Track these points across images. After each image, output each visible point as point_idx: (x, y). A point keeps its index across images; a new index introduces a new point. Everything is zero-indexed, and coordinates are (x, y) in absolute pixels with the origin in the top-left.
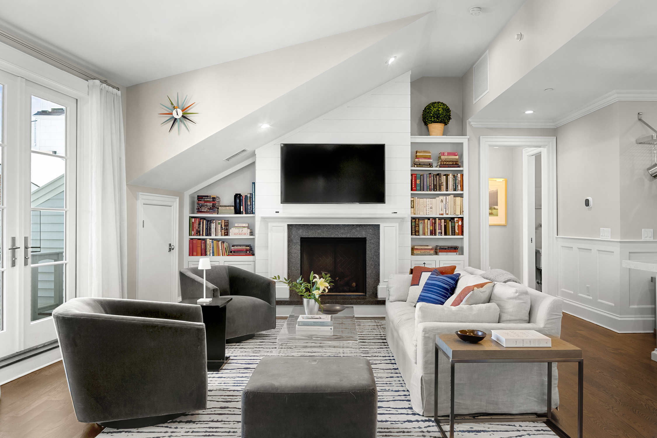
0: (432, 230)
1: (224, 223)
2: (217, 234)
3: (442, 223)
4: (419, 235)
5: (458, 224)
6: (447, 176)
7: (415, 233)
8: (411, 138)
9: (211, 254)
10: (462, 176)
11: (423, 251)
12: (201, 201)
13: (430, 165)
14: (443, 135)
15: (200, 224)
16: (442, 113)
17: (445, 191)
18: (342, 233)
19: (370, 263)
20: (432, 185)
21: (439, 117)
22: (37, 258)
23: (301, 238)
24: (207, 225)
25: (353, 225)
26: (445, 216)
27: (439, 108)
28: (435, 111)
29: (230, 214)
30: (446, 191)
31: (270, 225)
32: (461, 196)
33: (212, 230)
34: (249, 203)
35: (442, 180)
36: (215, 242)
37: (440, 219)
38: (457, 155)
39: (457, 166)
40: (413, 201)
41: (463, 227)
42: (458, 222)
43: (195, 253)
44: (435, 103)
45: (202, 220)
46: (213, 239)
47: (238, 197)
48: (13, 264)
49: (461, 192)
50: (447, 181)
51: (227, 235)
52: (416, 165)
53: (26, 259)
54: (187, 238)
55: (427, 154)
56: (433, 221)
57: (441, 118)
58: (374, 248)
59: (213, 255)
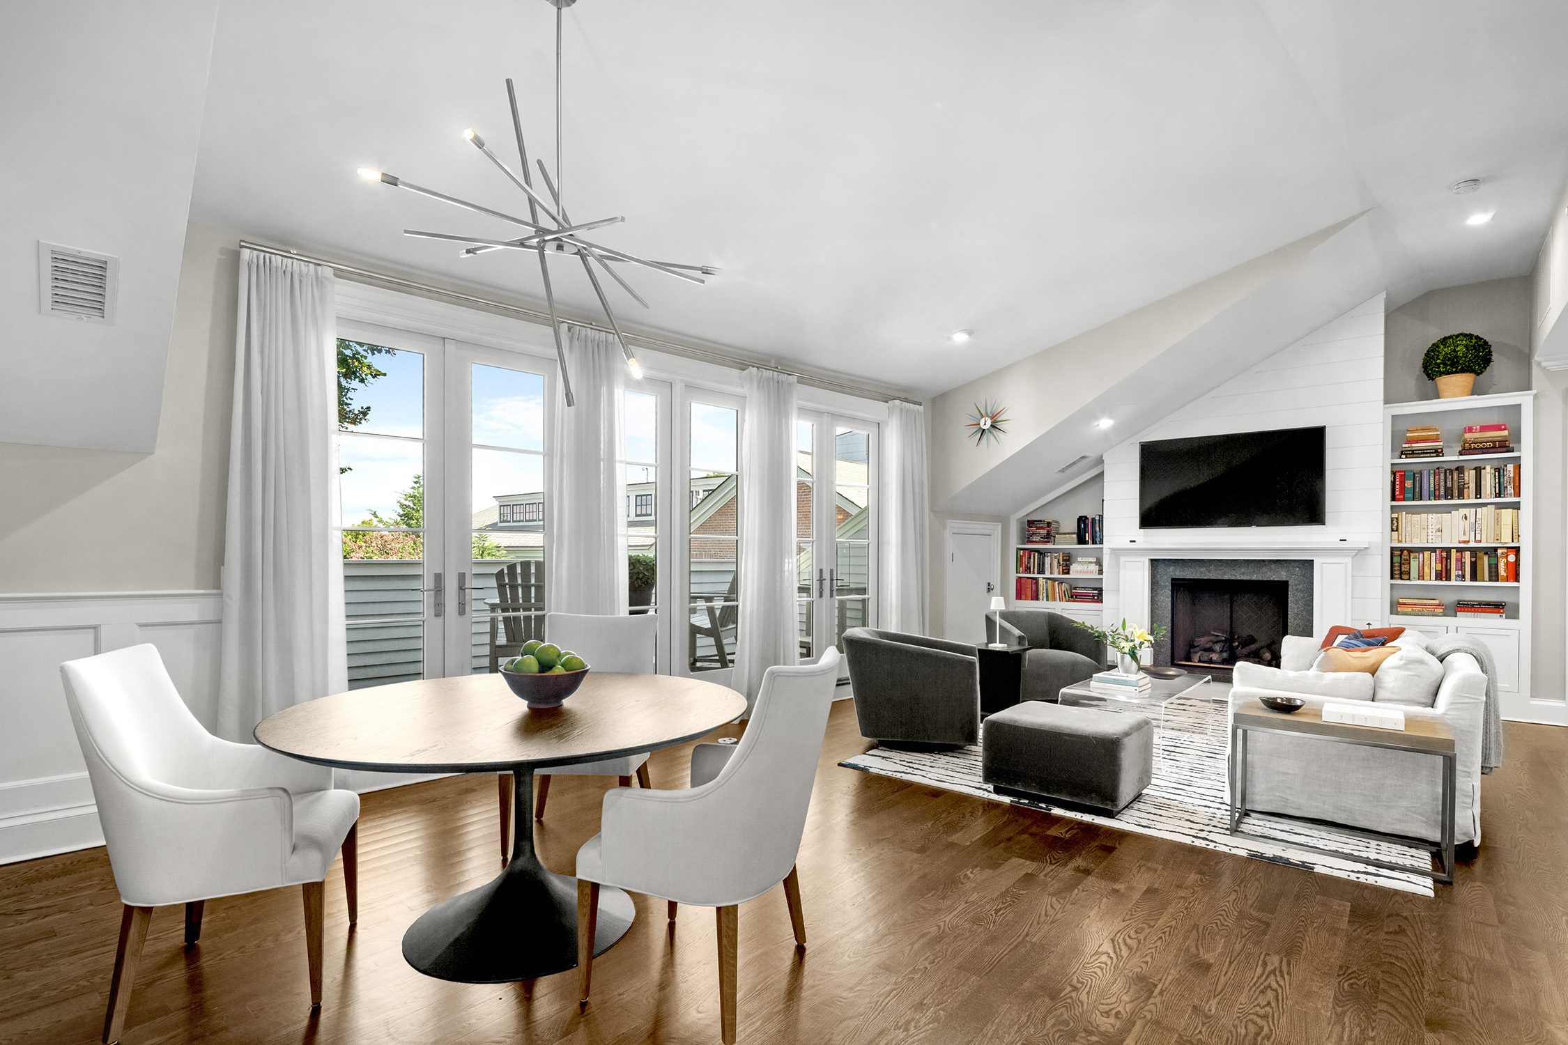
0: (1441, 571)
1: (1063, 557)
2: (1052, 570)
3: (1465, 558)
4: (1409, 579)
5: (1507, 561)
6: (1478, 470)
7: (1401, 575)
8: (1384, 408)
9: (1045, 599)
10: (1518, 468)
11: (1417, 609)
12: (1032, 527)
13: (1438, 452)
14: (1472, 395)
15: (1030, 558)
16: (1463, 354)
17: (1472, 498)
18: (1243, 574)
19: (1296, 622)
20: (1442, 489)
21: (1457, 362)
22: (841, 591)
23: (1173, 579)
24: (1039, 559)
25: (1263, 561)
26: (1472, 544)
27: (1458, 346)
28: (1446, 353)
29: (1070, 544)
30: (1476, 498)
31: (1122, 559)
32: (1516, 506)
33: (1046, 566)
34: (1097, 529)
35: (1466, 478)
36: (1049, 582)
37: (1459, 550)
38: (1504, 429)
39: (1505, 449)
40: (1397, 519)
41: (1519, 565)
42: (1507, 557)
43: (1023, 597)
44: (1451, 337)
45: (1033, 553)
46: (1048, 579)
47: (1082, 520)
48: (821, 596)
49: (1516, 499)
50: (1478, 477)
51: (1068, 573)
52: (1404, 454)
53: (832, 591)
54: (1013, 576)
55: (1429, 433)
56: (1444, 554)
57: (1461, 364)
58: (1303, 598)
59: (1047, 600)
